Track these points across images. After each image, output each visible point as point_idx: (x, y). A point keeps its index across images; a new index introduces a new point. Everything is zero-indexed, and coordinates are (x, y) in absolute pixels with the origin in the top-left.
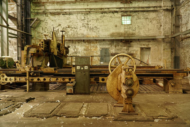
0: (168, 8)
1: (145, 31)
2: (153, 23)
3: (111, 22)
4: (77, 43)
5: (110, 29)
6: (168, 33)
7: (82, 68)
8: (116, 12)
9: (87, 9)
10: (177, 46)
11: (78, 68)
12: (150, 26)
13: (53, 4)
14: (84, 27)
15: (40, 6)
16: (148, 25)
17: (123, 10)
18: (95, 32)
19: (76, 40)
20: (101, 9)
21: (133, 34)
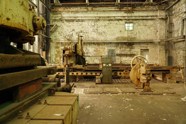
0: (163, 17)
1: (144, 36)
2: (151, 30)
3: (117, 28)
4: (88, 45)
5: (116, 34)
6: (163, 37)
7: (107, 66)
8: (121, 20)
9: (97, 17)
10: (170, 48)
11: (104, 65)
12: (149, 31)
13: (68, 13)
14: (94, 32)
15: (57, 14)
16: (147, 31)
17: (127, 18)
18: (103, 36)
19: (87, 43)
20: (108, 17)
21: (134, 38)
